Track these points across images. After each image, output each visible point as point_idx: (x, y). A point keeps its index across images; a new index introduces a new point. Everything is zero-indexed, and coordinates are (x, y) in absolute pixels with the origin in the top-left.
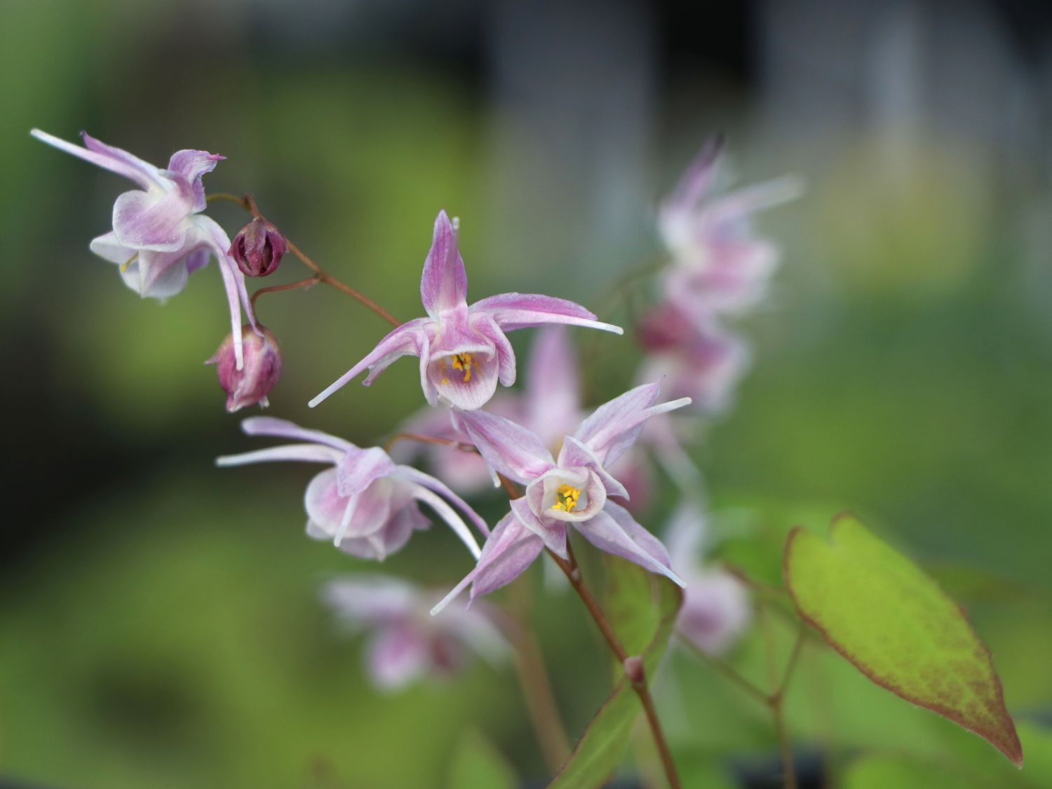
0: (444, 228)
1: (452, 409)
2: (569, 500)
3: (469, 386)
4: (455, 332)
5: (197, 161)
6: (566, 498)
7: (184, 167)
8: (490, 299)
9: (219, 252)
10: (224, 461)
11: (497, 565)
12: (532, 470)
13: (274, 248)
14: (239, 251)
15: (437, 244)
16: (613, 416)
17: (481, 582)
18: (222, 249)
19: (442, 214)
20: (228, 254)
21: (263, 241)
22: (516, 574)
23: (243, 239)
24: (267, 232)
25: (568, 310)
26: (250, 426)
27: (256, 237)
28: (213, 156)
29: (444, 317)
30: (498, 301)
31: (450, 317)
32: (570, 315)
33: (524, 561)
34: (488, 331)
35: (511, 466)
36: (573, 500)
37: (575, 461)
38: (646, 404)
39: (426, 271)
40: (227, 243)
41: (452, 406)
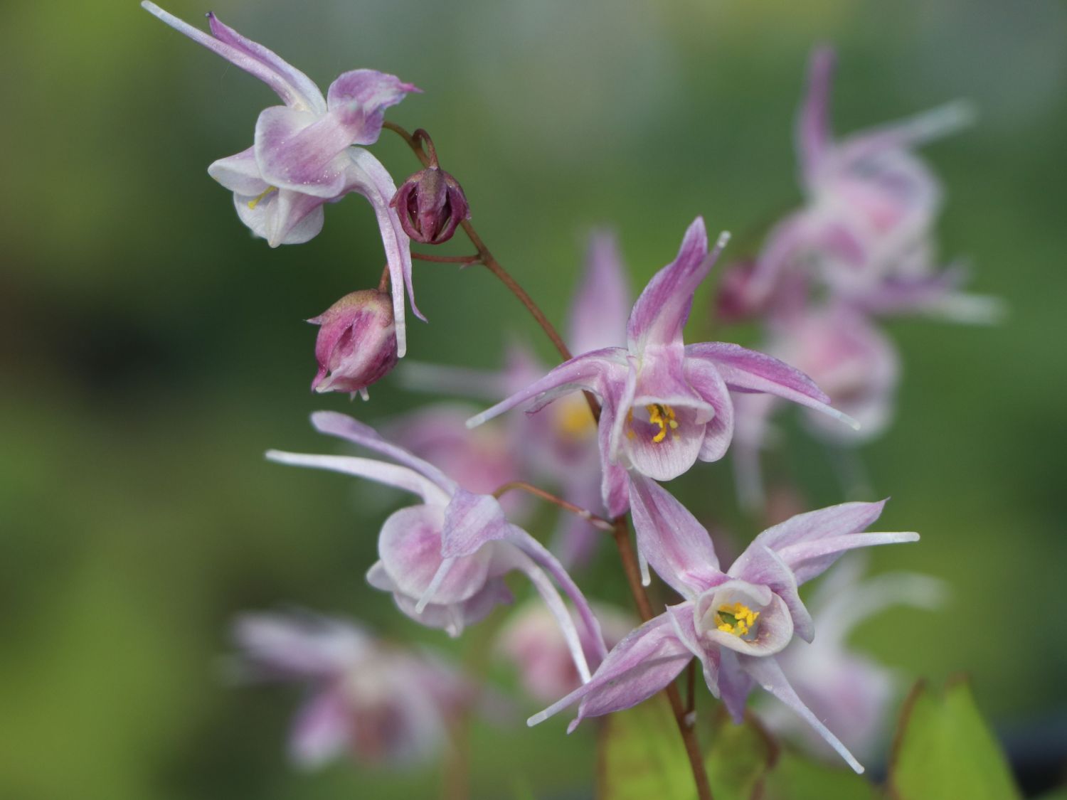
0: (696, 241)
1: (629, 472)
2: (741, 624)
3: (659, 450)
4: (667, 377)
5: (381, 88)
6: (738, 620)
7: (361, 91)
8: (705, 345)
9: (378, 201)
10: (277, 456)
11: (617, 684)
12: (696, 575)
13: (453, 210)
14: (408, 203)
15: (681, 259)
16: (809, 531)
17: (594, 700)
18: (384, 198)
19: (699, 223)
20: (392, 204)
21: (443, 200)
22: (636, 701)
23: (414, 190)
24: (448, 188)
25: (795, 383)
26: (323, 421)
27: (436, 193)
28: (405, 86)
29: (651, 353)
30: (714, 350)
31: (660, 356)
32: (796, 389)
33: (649, 689)
34: (704, 385)
35: (671, 562)
36: (746, 626)
37: (758, 576)
38: (855, 526)
39: (649, 291)
40: (391, 190)
41: (631, 468)
